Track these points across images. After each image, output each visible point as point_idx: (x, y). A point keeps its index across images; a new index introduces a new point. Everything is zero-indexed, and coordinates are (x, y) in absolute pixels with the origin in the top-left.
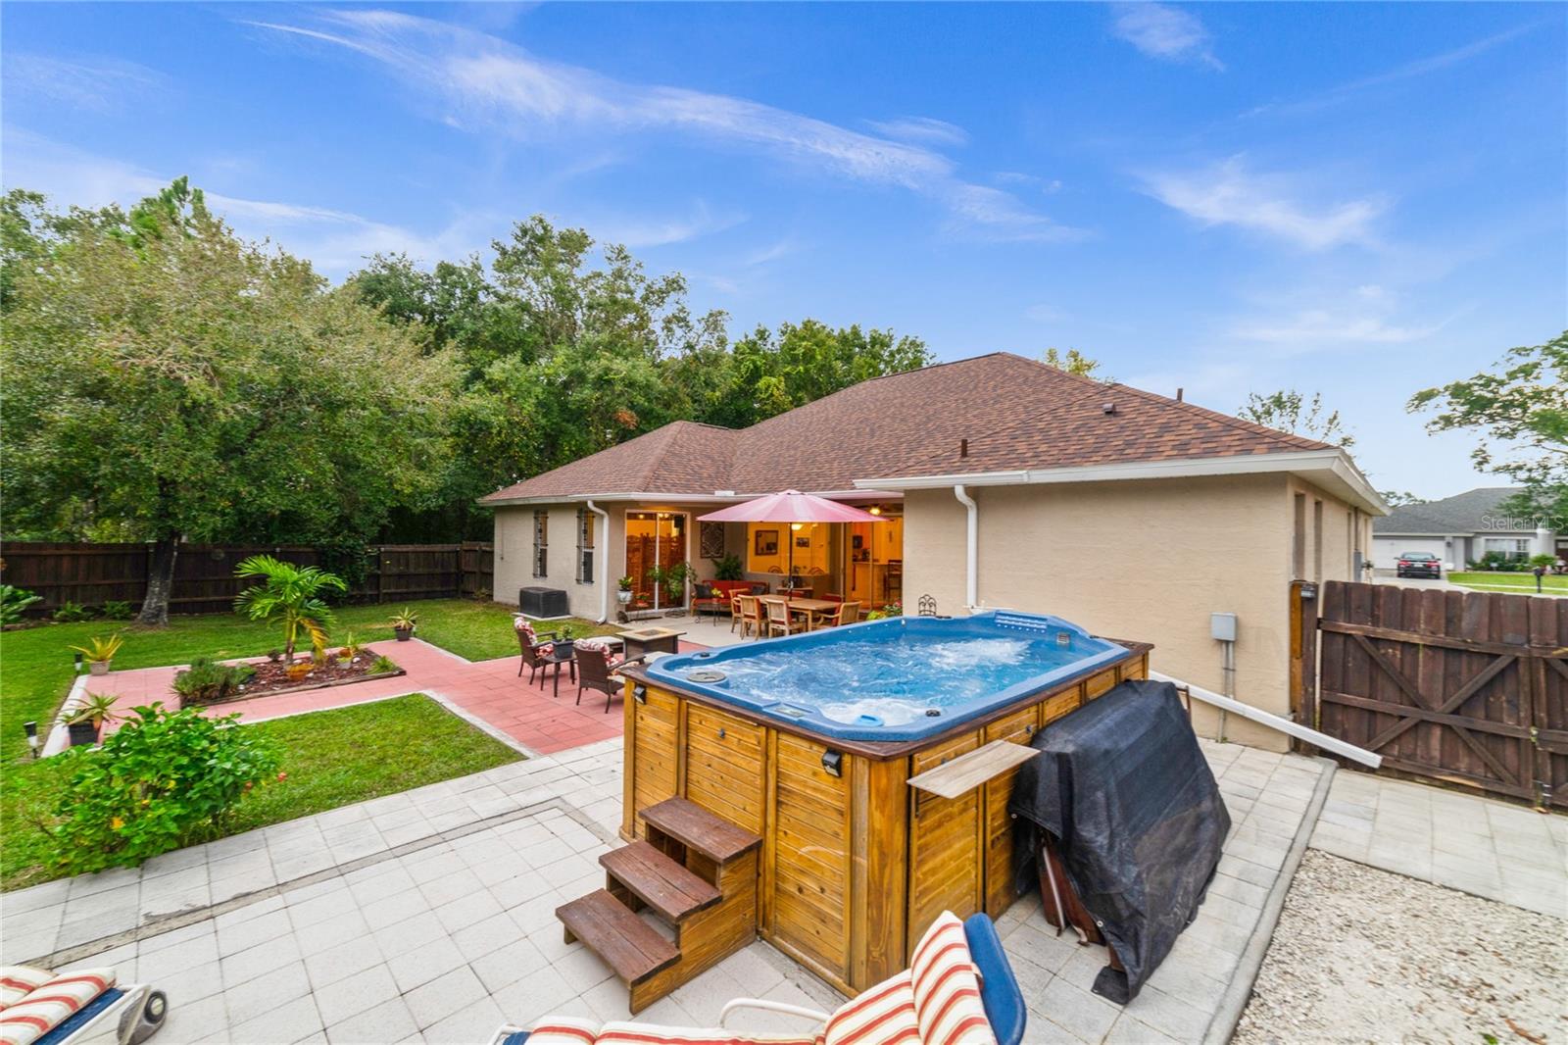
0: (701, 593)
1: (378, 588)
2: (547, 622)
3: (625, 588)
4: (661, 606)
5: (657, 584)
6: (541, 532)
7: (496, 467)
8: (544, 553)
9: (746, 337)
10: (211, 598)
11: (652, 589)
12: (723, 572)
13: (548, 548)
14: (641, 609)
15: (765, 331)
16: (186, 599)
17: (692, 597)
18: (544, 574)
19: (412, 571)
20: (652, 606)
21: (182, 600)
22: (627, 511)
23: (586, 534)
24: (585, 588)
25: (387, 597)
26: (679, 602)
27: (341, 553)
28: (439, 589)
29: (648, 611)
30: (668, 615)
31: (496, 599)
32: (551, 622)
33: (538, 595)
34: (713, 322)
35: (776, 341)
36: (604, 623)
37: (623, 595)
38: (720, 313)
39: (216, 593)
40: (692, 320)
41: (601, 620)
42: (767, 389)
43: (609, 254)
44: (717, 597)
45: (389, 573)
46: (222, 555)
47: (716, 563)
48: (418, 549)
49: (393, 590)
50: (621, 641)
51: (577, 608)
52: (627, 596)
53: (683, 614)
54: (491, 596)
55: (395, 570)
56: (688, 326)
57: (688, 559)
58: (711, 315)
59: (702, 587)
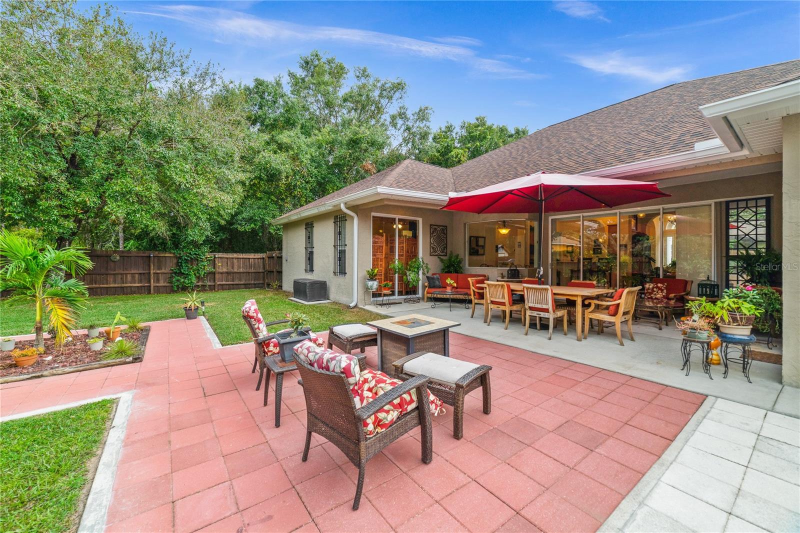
0: (431, 283)
1: (214, 281)
2: (310, 306)
3: (372, 277)
4: (400, 293)
5: (397, 275)
6: (309, 238)
7: (286, 203)
8: (311, 253)
9: (441, 129)
10: (112, 285)
11: (392, 280)
12: (448, 267)
13: (315, 250)
14: (385, 295)
15: (451, 126)
16: (97, 286)
17: (424, 287)
18: (312, 270)
19: (236, 270)
20: (393, 294)
21: (94, 286)
22: (374, 214)
23: (340, 234)
24: (340, 279)
25: (220, 287)
26: (414, 291)
27: (191, 258)
28: (253, 282)
29: (392, 297)
30: (406, 301)
31: (284, 288)
32: (313, 306)
33: (305, 284)
34: (422, 115)
35: (458, 132)
36: (356, 306)
37: (370, 283)
38: (427, 108)
39: (115, 282)
40: (409, 114)
41: (352, 305)
42: (457, 157)
43: (358, 74)
44: (451, 285)
45: (221, 271)
46: (118, 258)
47: (442, 260)
48: (239, 257)
49: (224, 283)
50: (375, 331)
51: (334, 294)
52: (374, 285)
53: (418, 300)
54: (281, 287)
55: (225, 270)
56: (406, 118)
57: (421, 255)
58: (421, 110)
59: (433, 278)
